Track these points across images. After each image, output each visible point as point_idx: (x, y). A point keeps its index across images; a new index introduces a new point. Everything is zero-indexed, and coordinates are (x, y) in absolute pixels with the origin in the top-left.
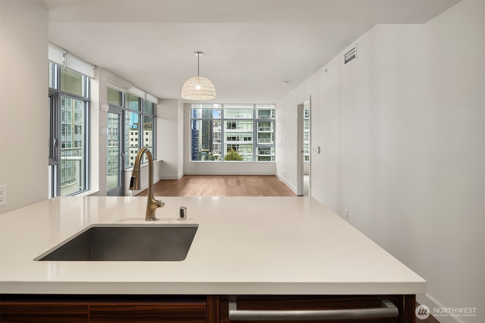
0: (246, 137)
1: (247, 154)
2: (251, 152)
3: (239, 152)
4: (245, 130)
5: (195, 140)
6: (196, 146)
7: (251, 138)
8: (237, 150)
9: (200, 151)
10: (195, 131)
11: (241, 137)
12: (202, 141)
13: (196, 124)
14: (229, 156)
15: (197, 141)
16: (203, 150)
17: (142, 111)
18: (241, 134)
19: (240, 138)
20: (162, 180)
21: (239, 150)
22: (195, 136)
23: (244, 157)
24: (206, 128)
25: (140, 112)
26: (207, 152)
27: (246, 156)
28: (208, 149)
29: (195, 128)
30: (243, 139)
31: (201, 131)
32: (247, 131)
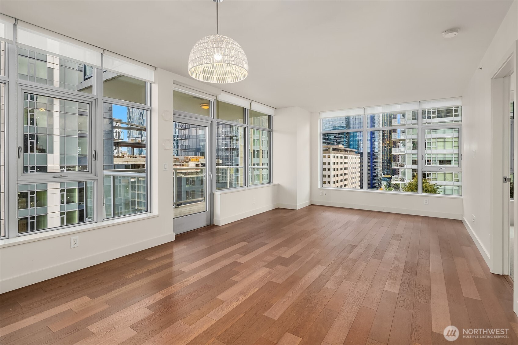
0: (442, 159)
1: (443, 183)
2: (451, 180)
3: (430, 179)
4: (440, 150)
5: (374, 164)
6: (374, 171)
7: (450, 161)
8: (428, 176)
9: (379, 177)
10: (373, 154)
11: (434, 159)
12: (382, 165)
13: (374, 146)
14: (412, 184)
15: (375, 165)
16: (384, 176)
17: (246, 124)
18: (434, 156)
19: (432, 162)
20: (278, 209)
21: (431, 176)
22: (373, 159)
23: (438, 186)
24: (388, 150)
25: (244, 125)
26: (388, 179)
27: (441, 186)
28: (390, 175)
29: (372, 150)
30: (437, 162)
31: (381, 154)
32: (444, 152)
